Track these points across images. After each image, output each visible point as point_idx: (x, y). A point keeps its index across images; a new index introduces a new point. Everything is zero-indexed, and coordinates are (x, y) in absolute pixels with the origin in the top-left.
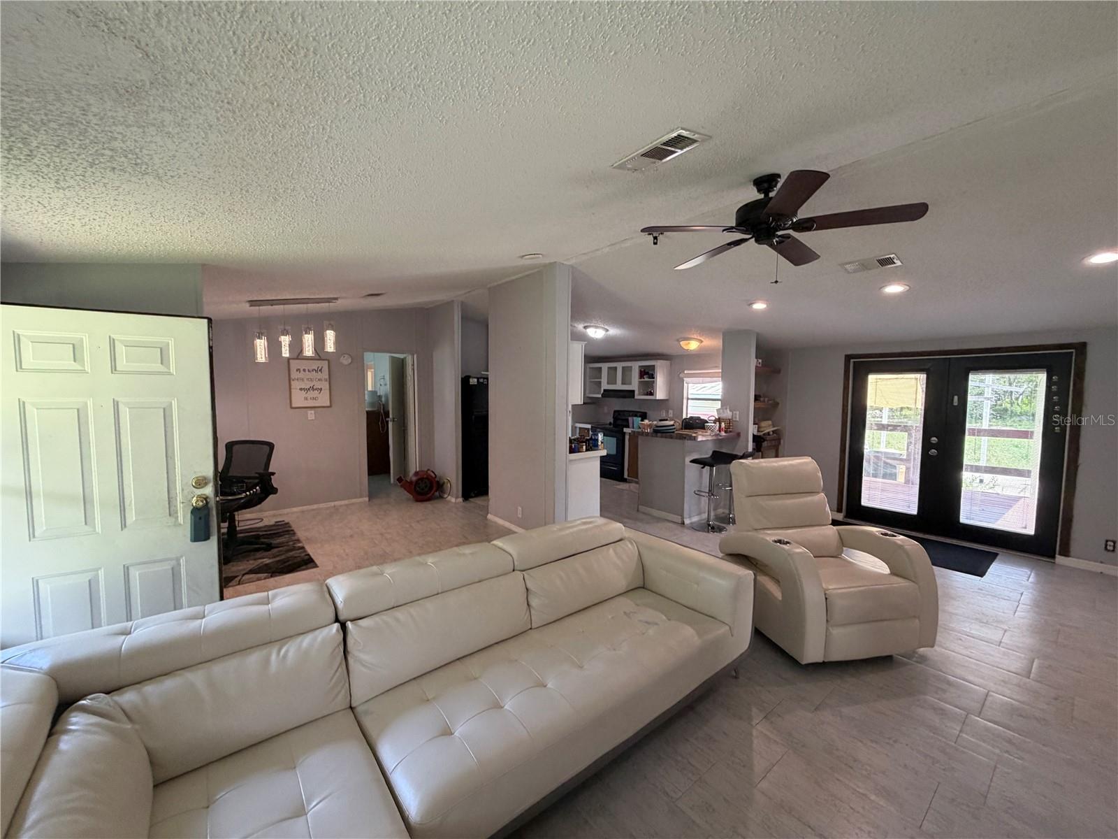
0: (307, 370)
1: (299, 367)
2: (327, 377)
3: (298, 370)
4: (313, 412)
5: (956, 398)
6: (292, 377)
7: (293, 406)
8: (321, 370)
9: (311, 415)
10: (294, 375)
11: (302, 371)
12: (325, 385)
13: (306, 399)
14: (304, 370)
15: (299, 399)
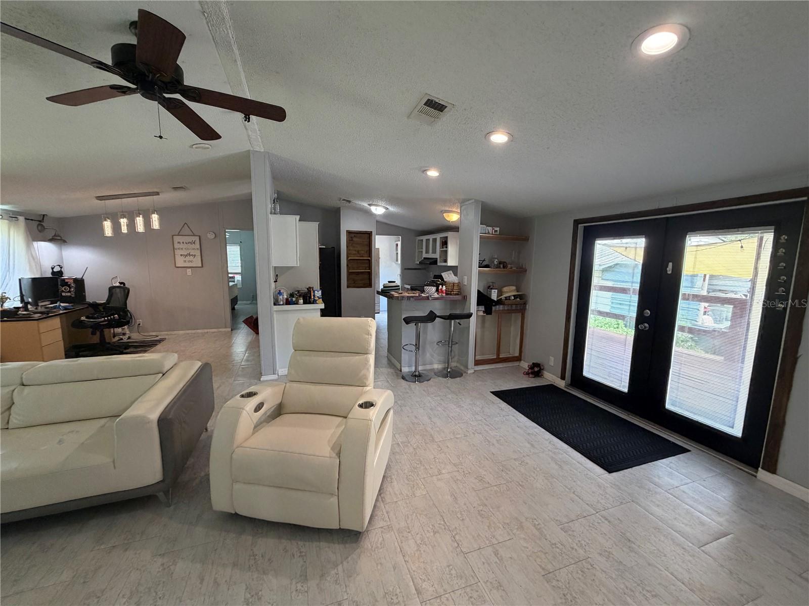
0: (185, 243)
1: (179, 241)
2: (199, 247)
3: (178, 243)
4: (190, 270)
5: (670, 264)
6: (175, 247)
7: (177, 266)
8: (194, 243)
9: (189, 271)
10: (176, 246)
11: (181, 243)
12: (198, 253)
13: (185, 261)
14: (183, 243)
15: (180, 262)
